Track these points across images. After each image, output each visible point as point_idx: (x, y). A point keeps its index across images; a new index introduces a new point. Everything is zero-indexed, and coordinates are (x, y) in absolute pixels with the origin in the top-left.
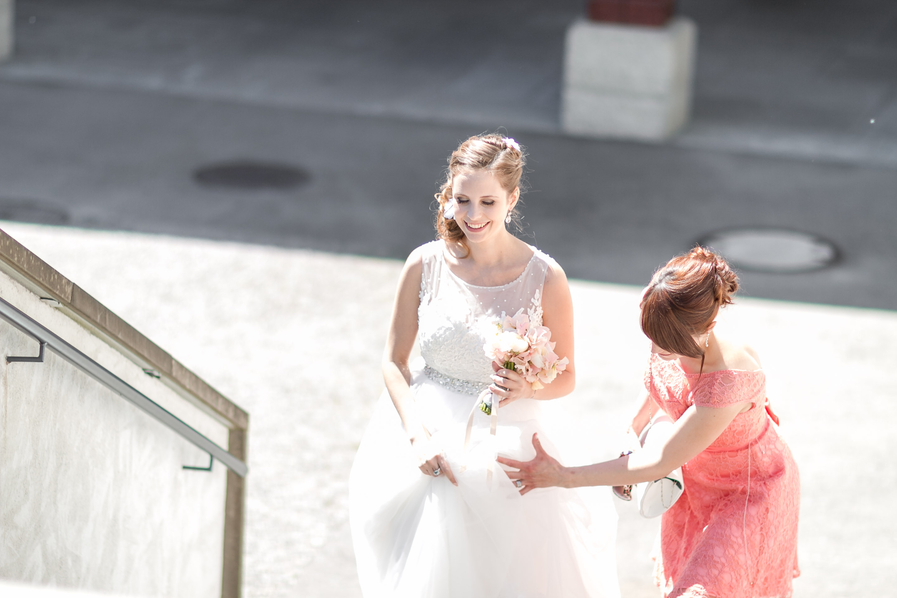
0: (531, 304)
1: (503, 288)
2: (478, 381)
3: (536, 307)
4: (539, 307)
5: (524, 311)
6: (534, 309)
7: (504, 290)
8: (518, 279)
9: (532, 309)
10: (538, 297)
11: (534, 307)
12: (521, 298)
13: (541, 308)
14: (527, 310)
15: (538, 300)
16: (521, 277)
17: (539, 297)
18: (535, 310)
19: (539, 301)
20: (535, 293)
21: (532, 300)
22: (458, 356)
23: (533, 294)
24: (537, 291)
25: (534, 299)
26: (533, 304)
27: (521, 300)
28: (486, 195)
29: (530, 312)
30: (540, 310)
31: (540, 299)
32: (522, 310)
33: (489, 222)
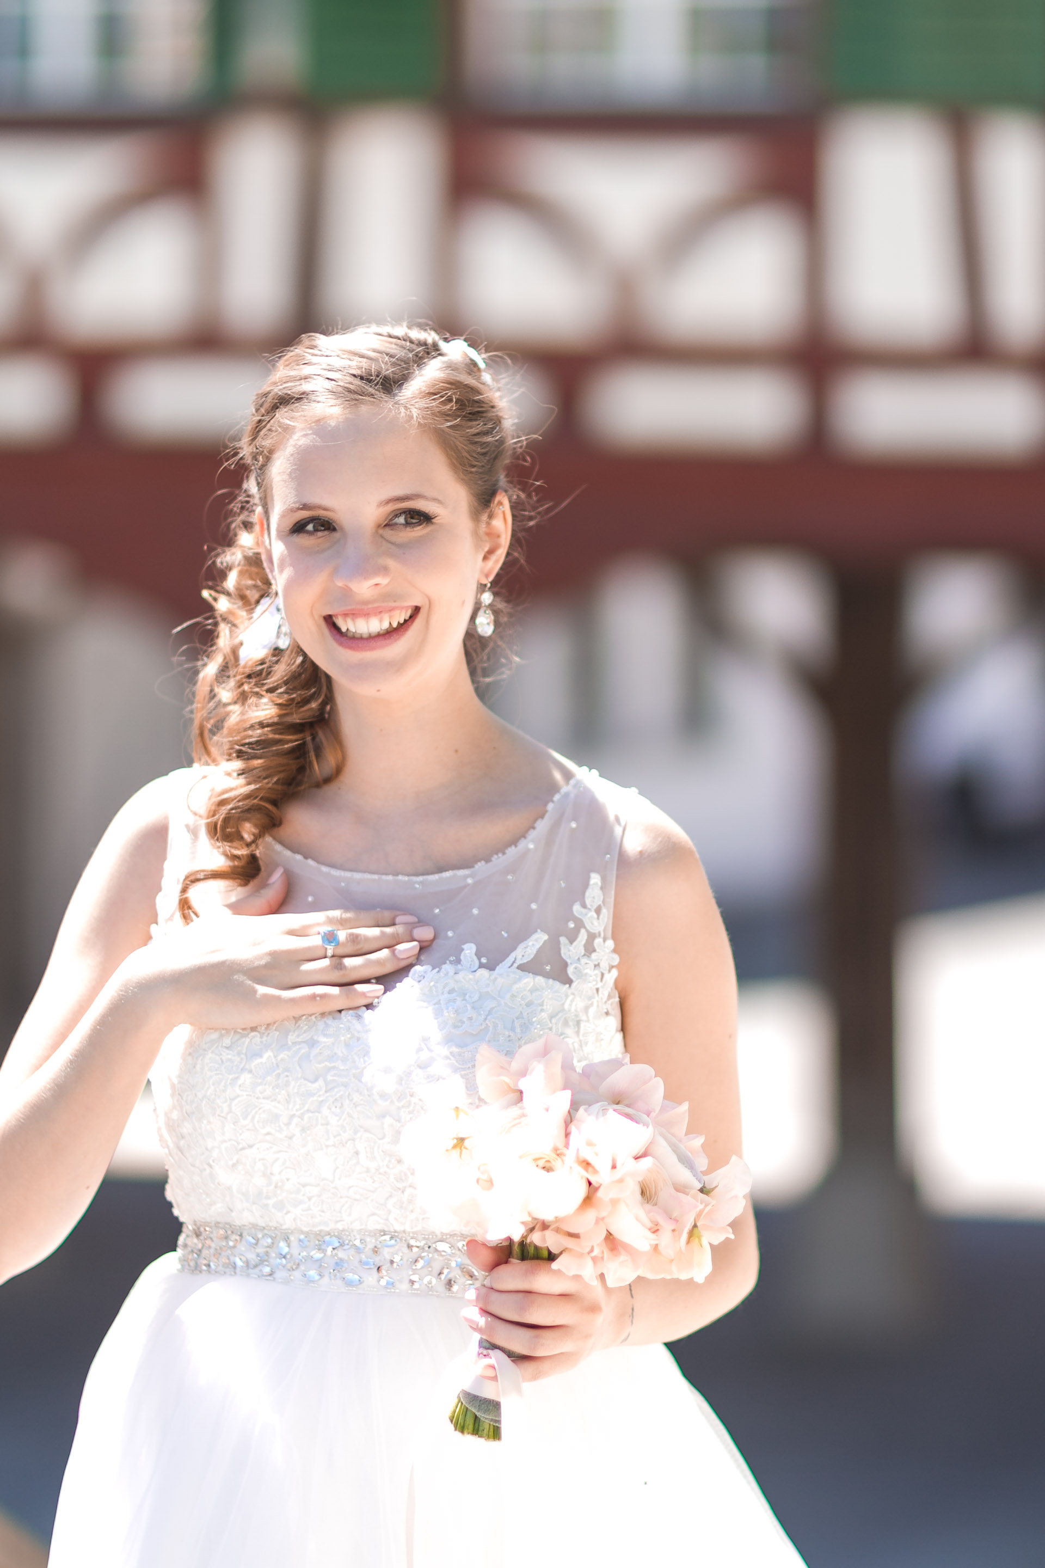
0: (572, 925)
1: (466, 877)
2: (379, 1227)
3: (592, 937)
4: (605, 940)
5: (545, 942)
6: (584, 942)
7: (470, 881)
8: (522, 844)
9: (579, 939)
10: (599, 902)
11: (583, 936)
12: (535, 901)
13: (610, 944)
14: (559, 943)
15: (598, 911)
16: (532, 834)
17: (603, 902)
18: (590, 949)
19: (601, 917)
20: (586, 885)
21: (577, 908)
22: (301, 1117)
23: (578, 892)
24: (595, 879)
25: (584, 906)
26: (580, 924)
27: (534, 906)
28: (400, 492)
29: (571, 951)
30: (605, 950)
31: (604, 911)
32: (538, 939)
33: (417, 609)
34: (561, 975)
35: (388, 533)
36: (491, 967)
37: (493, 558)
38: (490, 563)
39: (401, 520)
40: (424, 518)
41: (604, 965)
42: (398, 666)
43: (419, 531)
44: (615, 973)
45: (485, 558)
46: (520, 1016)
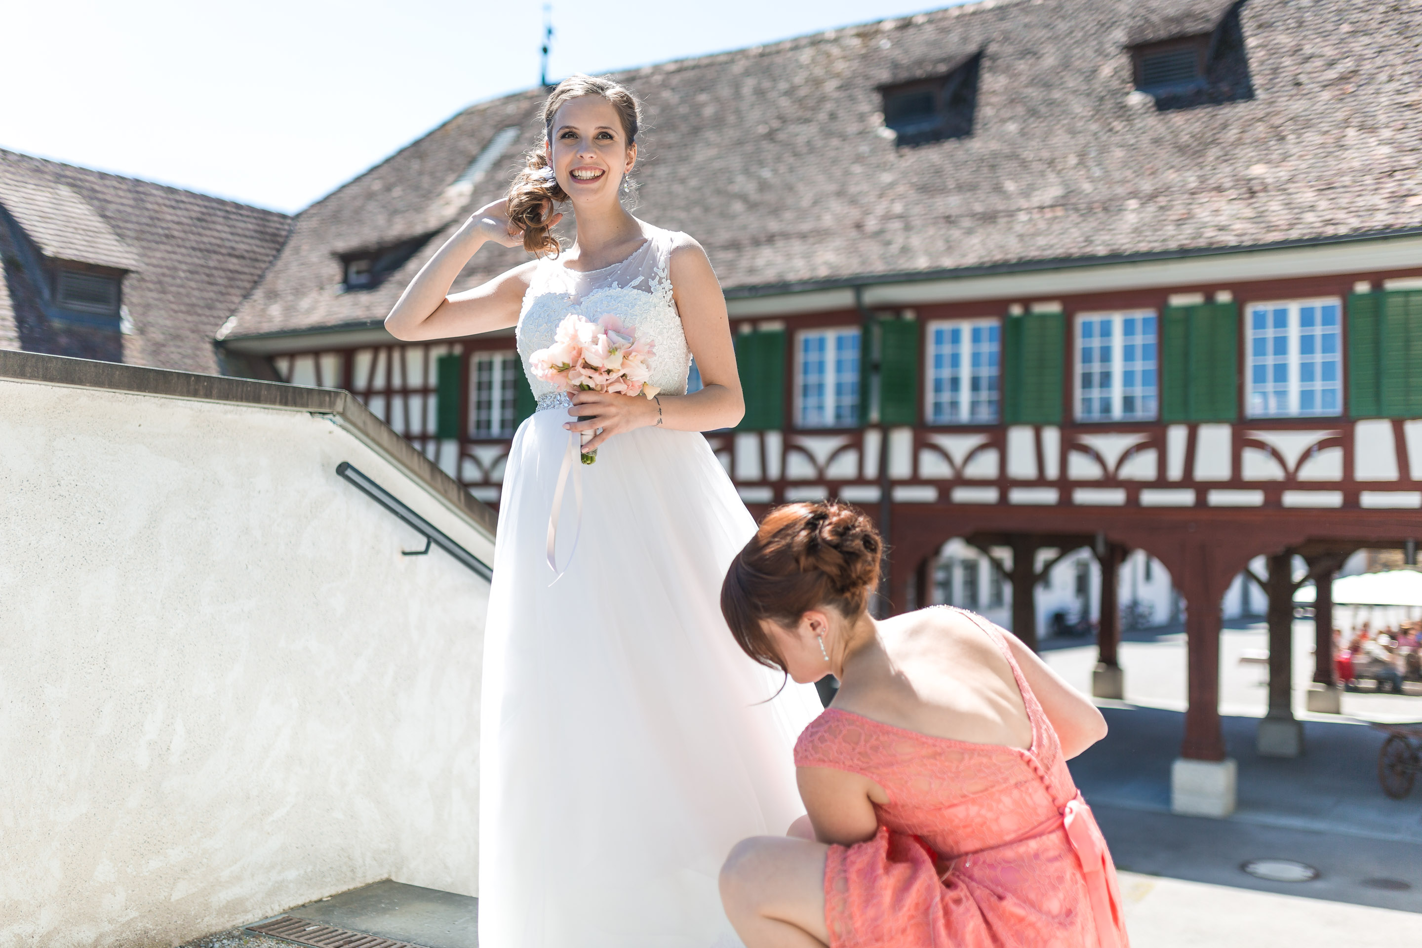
0: (653, 274)
3: (661, 278)
4: (666, 280)
5: (643, 279)
6: (658, 280)
9: (656, 279)
10: (664, 267)
11: (658, 278)
13: (669, 281)
14: (648, 280)
15: (663, 270)
17: (666, 267)
18: (660, 283)
19: (665, 272)
20: (658, 261)
21: (655, 269)
25: (658, 268)
26: (656, 274)
27: (639, 268)
28: (603, 125)
29: (653, 283)
30: (667, 284)
31: (666, 270)
32: (641, 278)
33: (604, 172)
34: (649, 290)
35: (597, 141)
36: (622, 288)
37: (630, 165)
38: (629, 167)
39: (600, 137)
40: (611, 137)
41: (667, 289)
42: (595, 191)
43: (607, 142)
44: (672, 292)
45: (627, 164)
46: (631, 303)
